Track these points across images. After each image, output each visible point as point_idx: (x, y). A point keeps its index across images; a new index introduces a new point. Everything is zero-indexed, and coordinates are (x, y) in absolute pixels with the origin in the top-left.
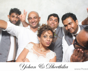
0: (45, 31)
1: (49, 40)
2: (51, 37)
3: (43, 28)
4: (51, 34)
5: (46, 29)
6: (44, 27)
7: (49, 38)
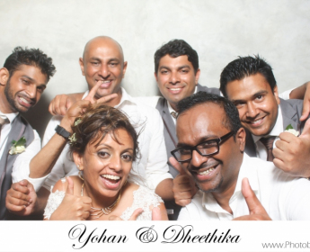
0: (102, 131)
1: (118, 167)
2: (125, 157)
3: (96, 119)
4: (127, 145)
5: (107, 122)
6: (102, 113)
7: (118, 161)
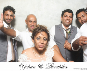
1: (42, 42)
2: (45, 40)
